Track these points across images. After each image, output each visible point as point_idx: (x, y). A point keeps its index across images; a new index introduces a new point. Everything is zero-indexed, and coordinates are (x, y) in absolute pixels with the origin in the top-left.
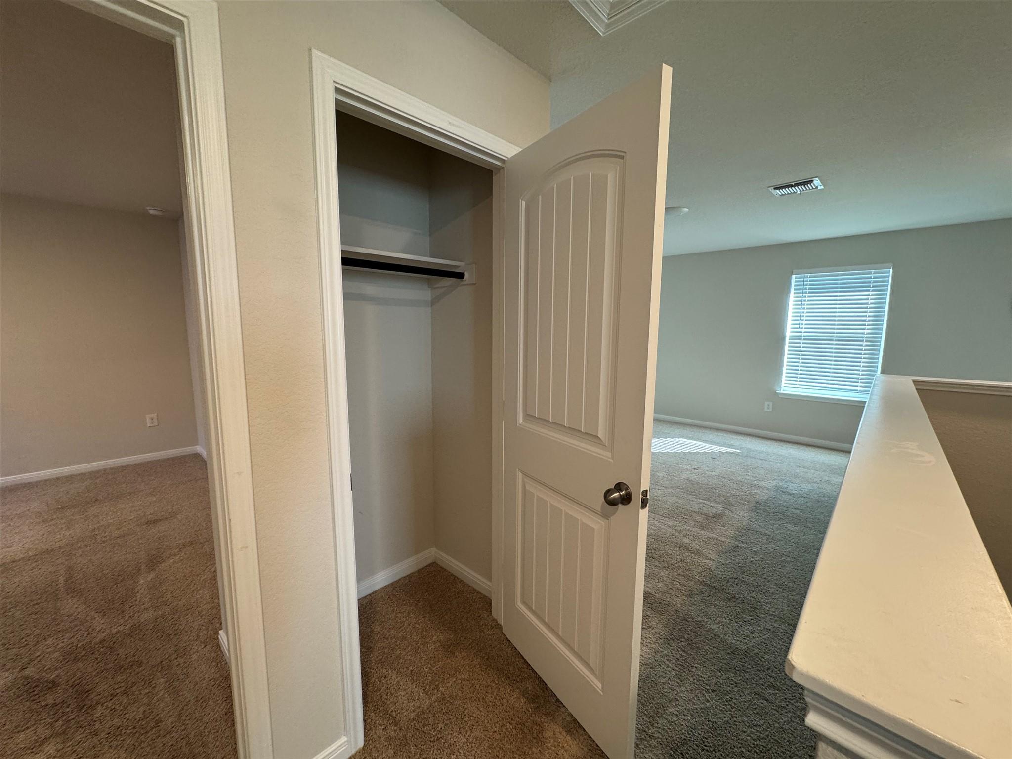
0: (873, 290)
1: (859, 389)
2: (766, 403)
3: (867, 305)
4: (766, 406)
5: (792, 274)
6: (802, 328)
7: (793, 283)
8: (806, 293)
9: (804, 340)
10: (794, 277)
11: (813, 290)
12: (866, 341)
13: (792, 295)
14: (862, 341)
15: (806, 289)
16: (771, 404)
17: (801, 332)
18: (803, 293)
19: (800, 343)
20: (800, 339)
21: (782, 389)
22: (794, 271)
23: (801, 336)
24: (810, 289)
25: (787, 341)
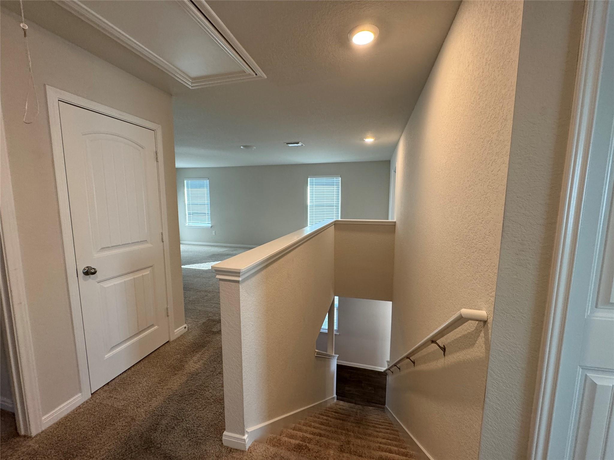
0: (335, 186)
3: (334, 192)
5: (308, 178)
6: (313, 201)
7: (309, 182)
8: (313, 186)
9: (315, 206)
15: (313, 184)
17: (313, 203)
19: (313, 208)
20: (313, 206)
22: (309, 176)
24: (315, 184)
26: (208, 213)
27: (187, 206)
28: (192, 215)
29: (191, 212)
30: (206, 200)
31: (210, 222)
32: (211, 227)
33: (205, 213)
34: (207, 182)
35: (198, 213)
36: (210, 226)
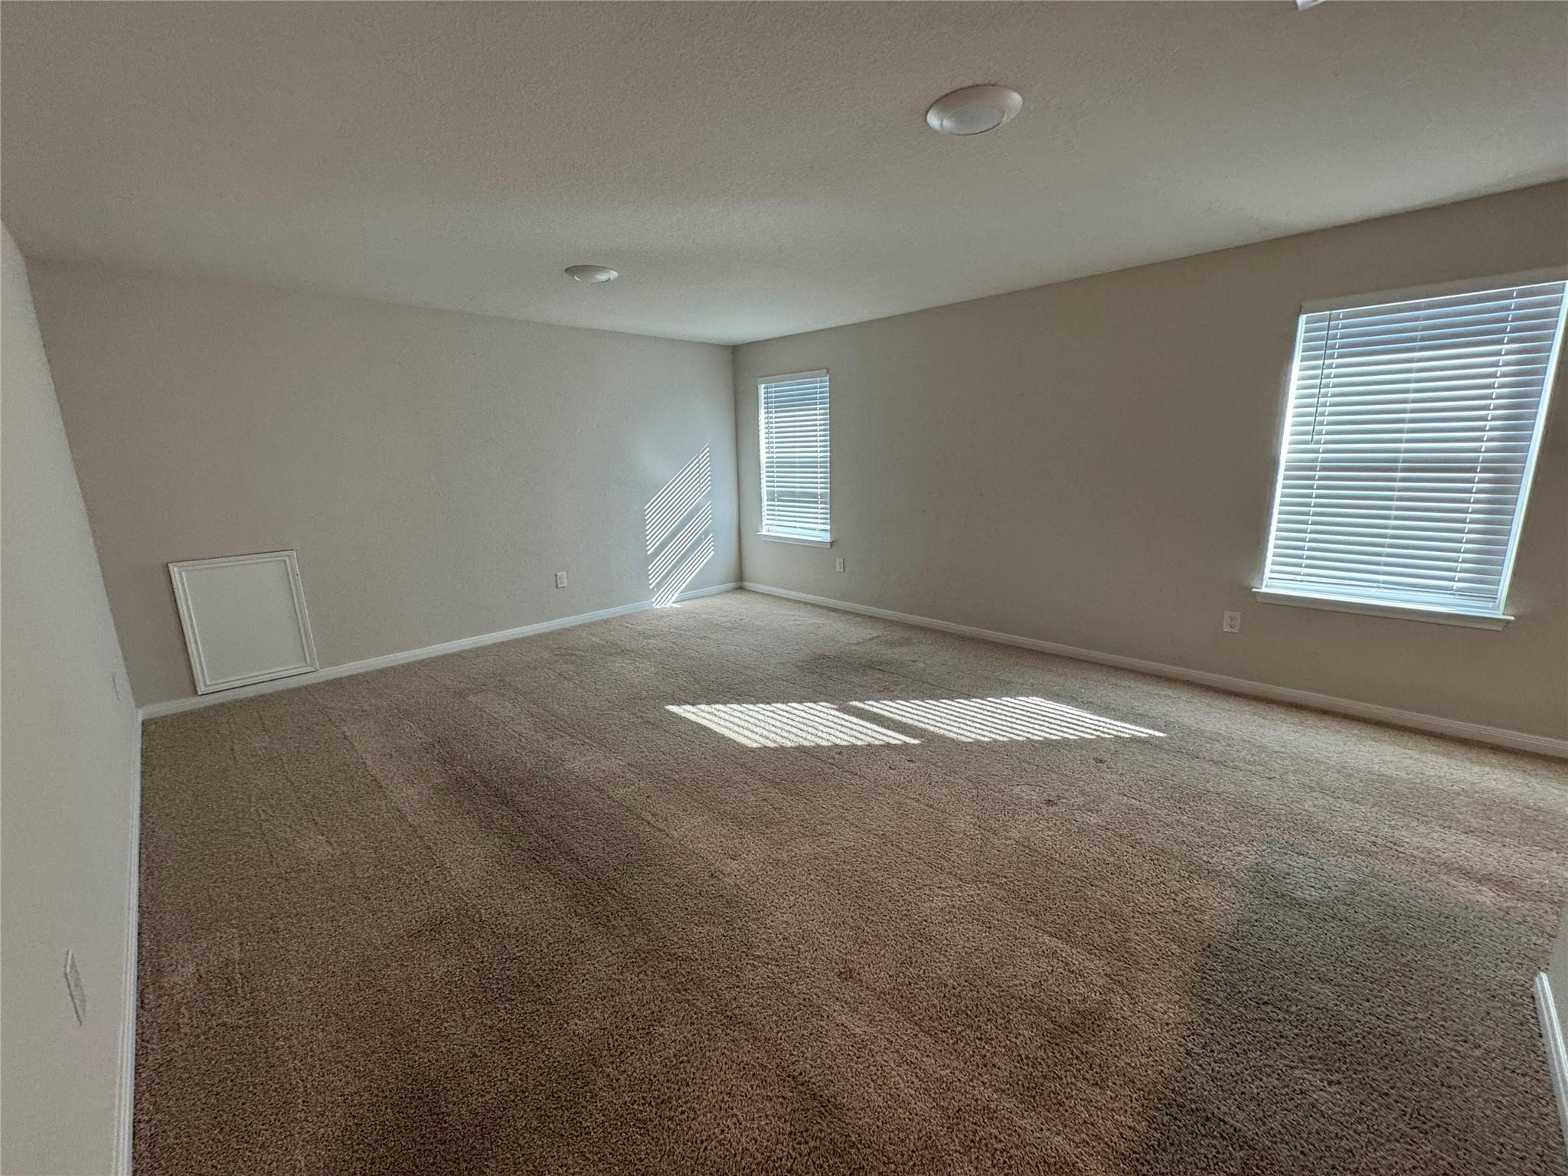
0: (1511, 341)
1: (1456, 585)
2: (1227, 614)
3: (1493, 380)
4: (1226, 621)
5: (1300, 311)
6: (1318, 442)
7: (1301, 335)
8: (1332, 357)
9: (1323, 469)
10: (1303, 318)
11: (1351, 349)
12: (1484, 470)
13: (1297, 364)
14: (1473, 470)
15: (1333, 347)
16: (1238, 615)
17: (1316, 451)
18: (1325, 357)
19: (1312, 478)
20: (1313, 469)
21: (1264, 584)
22: (1304, 304)
23: (1315, 460)
24: (1342, 346)
25: (1281, 473)
26: (823, 495)
27: (764, 470)
28: (779, 500)
29: (776, 489)
30: (819, 450)
31: (828, 527)
32: (832, 544)
33: (815, 495)
34: (821, 384)
35: (792, 494)
36: (829, 540)
